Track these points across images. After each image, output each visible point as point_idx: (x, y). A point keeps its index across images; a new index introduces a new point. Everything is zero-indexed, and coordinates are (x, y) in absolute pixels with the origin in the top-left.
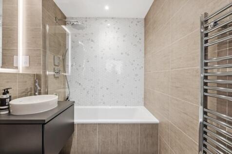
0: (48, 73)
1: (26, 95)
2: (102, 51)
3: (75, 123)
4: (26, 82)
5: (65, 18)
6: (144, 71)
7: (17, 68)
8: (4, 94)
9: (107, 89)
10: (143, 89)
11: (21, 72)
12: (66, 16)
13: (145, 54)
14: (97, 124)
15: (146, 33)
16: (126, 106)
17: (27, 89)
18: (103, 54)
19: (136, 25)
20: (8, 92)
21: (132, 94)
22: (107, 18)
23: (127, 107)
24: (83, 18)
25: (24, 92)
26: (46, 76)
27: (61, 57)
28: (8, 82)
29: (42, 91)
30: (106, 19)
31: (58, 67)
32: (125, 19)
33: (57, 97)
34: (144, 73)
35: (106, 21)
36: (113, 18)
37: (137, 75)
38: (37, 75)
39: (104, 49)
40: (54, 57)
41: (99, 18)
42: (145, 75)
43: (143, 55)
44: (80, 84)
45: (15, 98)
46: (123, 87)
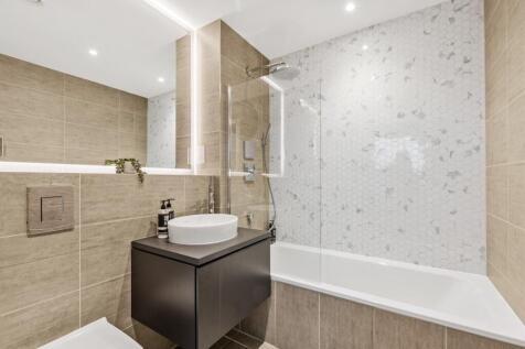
0: (230, 173)
1: (197, 212)
2: (344, 118)
3: (272, 279)
4: (197, 190)
5: (268, 62)
6: (483, 159)
7: (189, 167)
8: (163, 207)
9: (358, 211)
10: (484, 221)
11: (196, 173)
12: (270, 58)
13: (488, 104)
14: (317, 293)
15: (490, 33)
16: (416, 263)
17: (198, 203)
18: (348, 124)
19: (452, 20)
20: (169, 206)
21: (438, 230)
22: (357, 32)
23: (421, 268)
24: (300, 51)
25: (194, 207)
26: (228, 180)
27: (258, 143)
28: (171, 189)
29: (221, 207)
30: (353, 35)
31: (253, 163)
32: (409, 16)
33: (237, 219)
34: (484, 167)
35: (355, 39)
36: (372, 27)
37: (454, 174)
38: (215, 177)
39: (349, 112)
40: (244, 143)
41: (337, 38)
42: (488, 173)
43: (483, 109)
44: (295, 196)
45: (181, 215)
46: (406, 208)
